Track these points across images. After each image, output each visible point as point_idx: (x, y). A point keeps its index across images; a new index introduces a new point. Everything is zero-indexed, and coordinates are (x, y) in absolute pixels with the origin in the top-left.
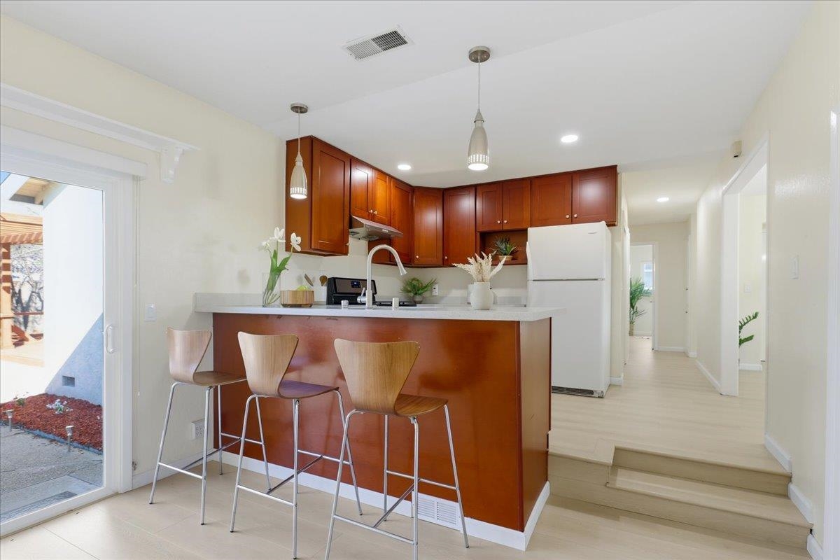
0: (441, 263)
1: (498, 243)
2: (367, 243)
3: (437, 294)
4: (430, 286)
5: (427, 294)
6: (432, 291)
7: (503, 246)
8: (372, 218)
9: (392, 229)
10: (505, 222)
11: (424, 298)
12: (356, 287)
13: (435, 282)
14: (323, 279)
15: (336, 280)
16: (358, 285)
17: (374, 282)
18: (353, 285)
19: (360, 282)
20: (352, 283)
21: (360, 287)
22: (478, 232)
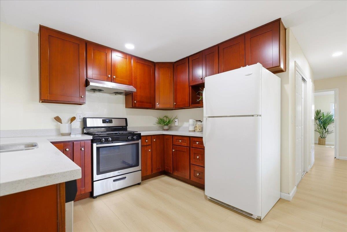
0: (173, 107)
3: (177, 125)
4: (173, 120)
5: (172, 125)
6: (174, 124)
8: (112, 80)
11: (170, 127)
12: (107, 123)
13: (176, 118)
14: (73, 119)
15: (87, 119)
16: (110, 121)
17: (126, 119)
18: (104, 121)
19: (113, 119)
20: (103, 120)
21: (112, 123)
22: (191, 86)
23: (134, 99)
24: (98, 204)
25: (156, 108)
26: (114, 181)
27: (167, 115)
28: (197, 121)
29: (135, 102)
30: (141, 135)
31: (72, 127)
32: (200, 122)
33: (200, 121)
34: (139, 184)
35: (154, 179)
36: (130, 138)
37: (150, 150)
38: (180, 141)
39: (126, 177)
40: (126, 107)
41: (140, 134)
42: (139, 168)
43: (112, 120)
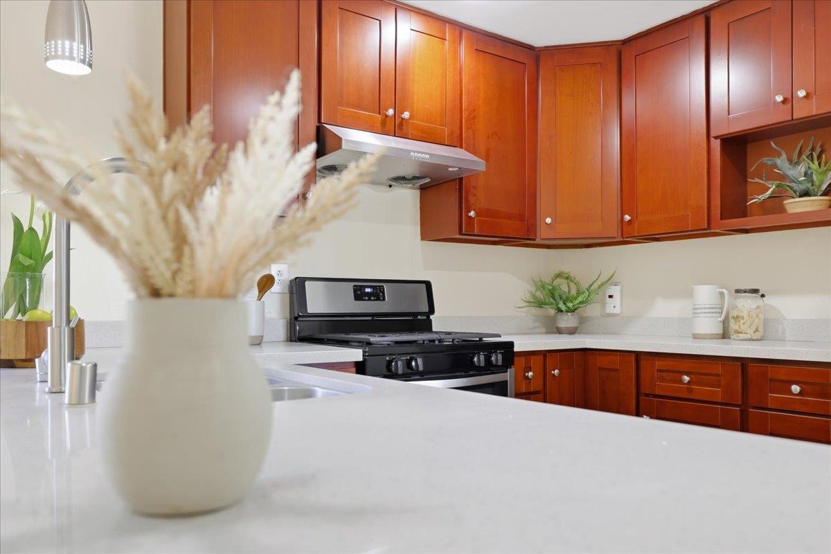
0: (614, 232)
1: (782, 162)
2: (418, 192)
3: (617, 311)
4: (596, 291)
5: (592, 310)
6: (604, 305)
7: (798, 172)
8: (397, 128)
9: (461, 154)
10: (802, 93)
11: (582, 320)
12: (369, 299)
13: (610, 281)
14: (266, 283)
15: (307, 283)
16: (378, 294)
17: (428, 285)
18: (359, 294)
19: (385, 286)
20: (356, 289)
21: (384, 299)
22: (716, 138)
23: (467, 201)
25: (538, 241)
27: (566, 269)
28: (738, 291)
29: (472, 214)
30: (516, 349)
32: (758, 295)
33: (755, 291)
36: (479, 360)
38: (686, 378)
40: (425, 236)
41: (511, 344)
43: (381, 290)
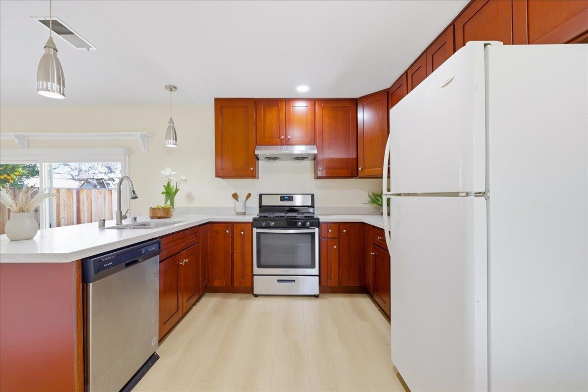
12: (287, 201)
15: (263, 196)
16: (290, 199)
17: (313, 196)
18: (282, 199)
20: (281, 197)
21: (292, 201)
23: (318, 164)
24: (254, 305)
25: (359, 177)
26: (279, 281)
29: (320, 169)
30: (321, 221)
31: (247, 206)
34: (316, 296)
35: (345, 297)
36: (299, 224)
37: (335, 247)
38: (380, 238)
39: (294, 281)
40: (315, 177)
42: (315, 271)
43: (292, 197)
